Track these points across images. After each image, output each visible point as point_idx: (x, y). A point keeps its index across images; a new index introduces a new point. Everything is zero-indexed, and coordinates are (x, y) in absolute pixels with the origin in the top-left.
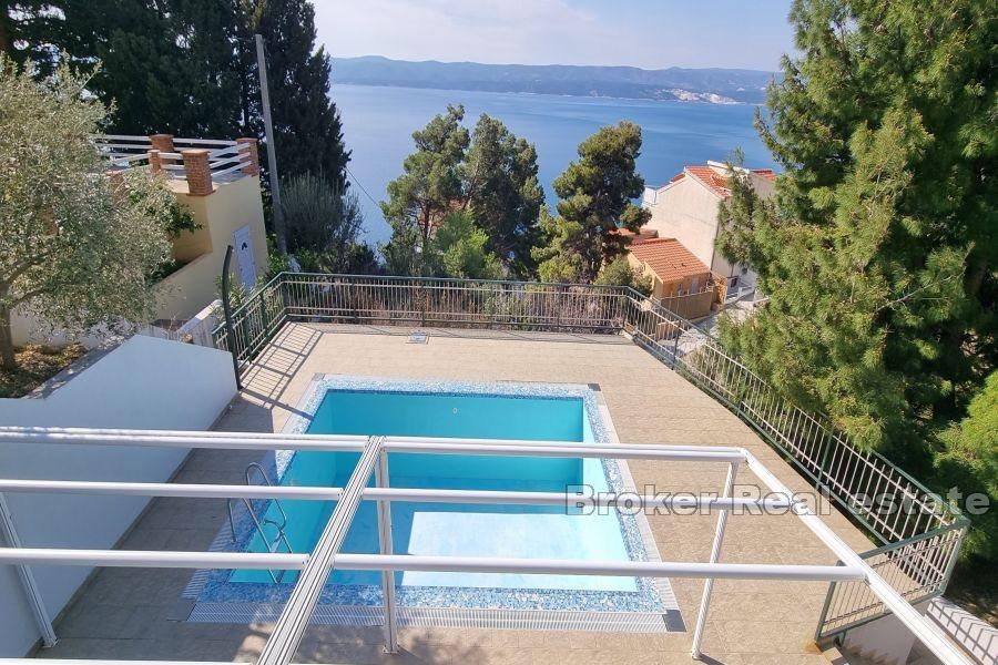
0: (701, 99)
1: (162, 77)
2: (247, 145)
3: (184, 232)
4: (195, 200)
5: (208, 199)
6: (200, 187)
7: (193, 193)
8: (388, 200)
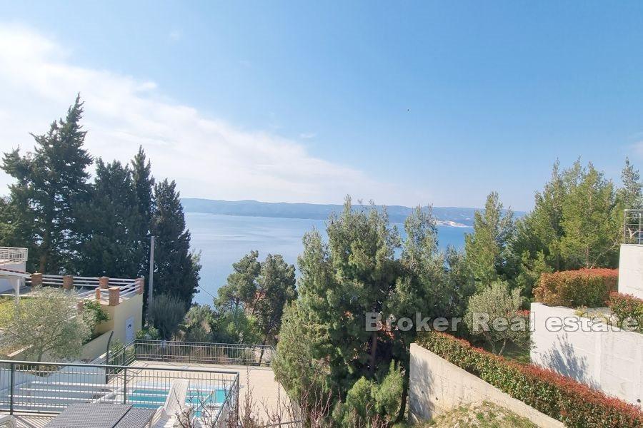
0: (445, 224)
1: (110, 251)
2: (139, 282)
3: (103, 321)
4: (111, 308)
5: (115, 307)
6: (114, 302)
7: (110, 305)
8: (218, 297)
